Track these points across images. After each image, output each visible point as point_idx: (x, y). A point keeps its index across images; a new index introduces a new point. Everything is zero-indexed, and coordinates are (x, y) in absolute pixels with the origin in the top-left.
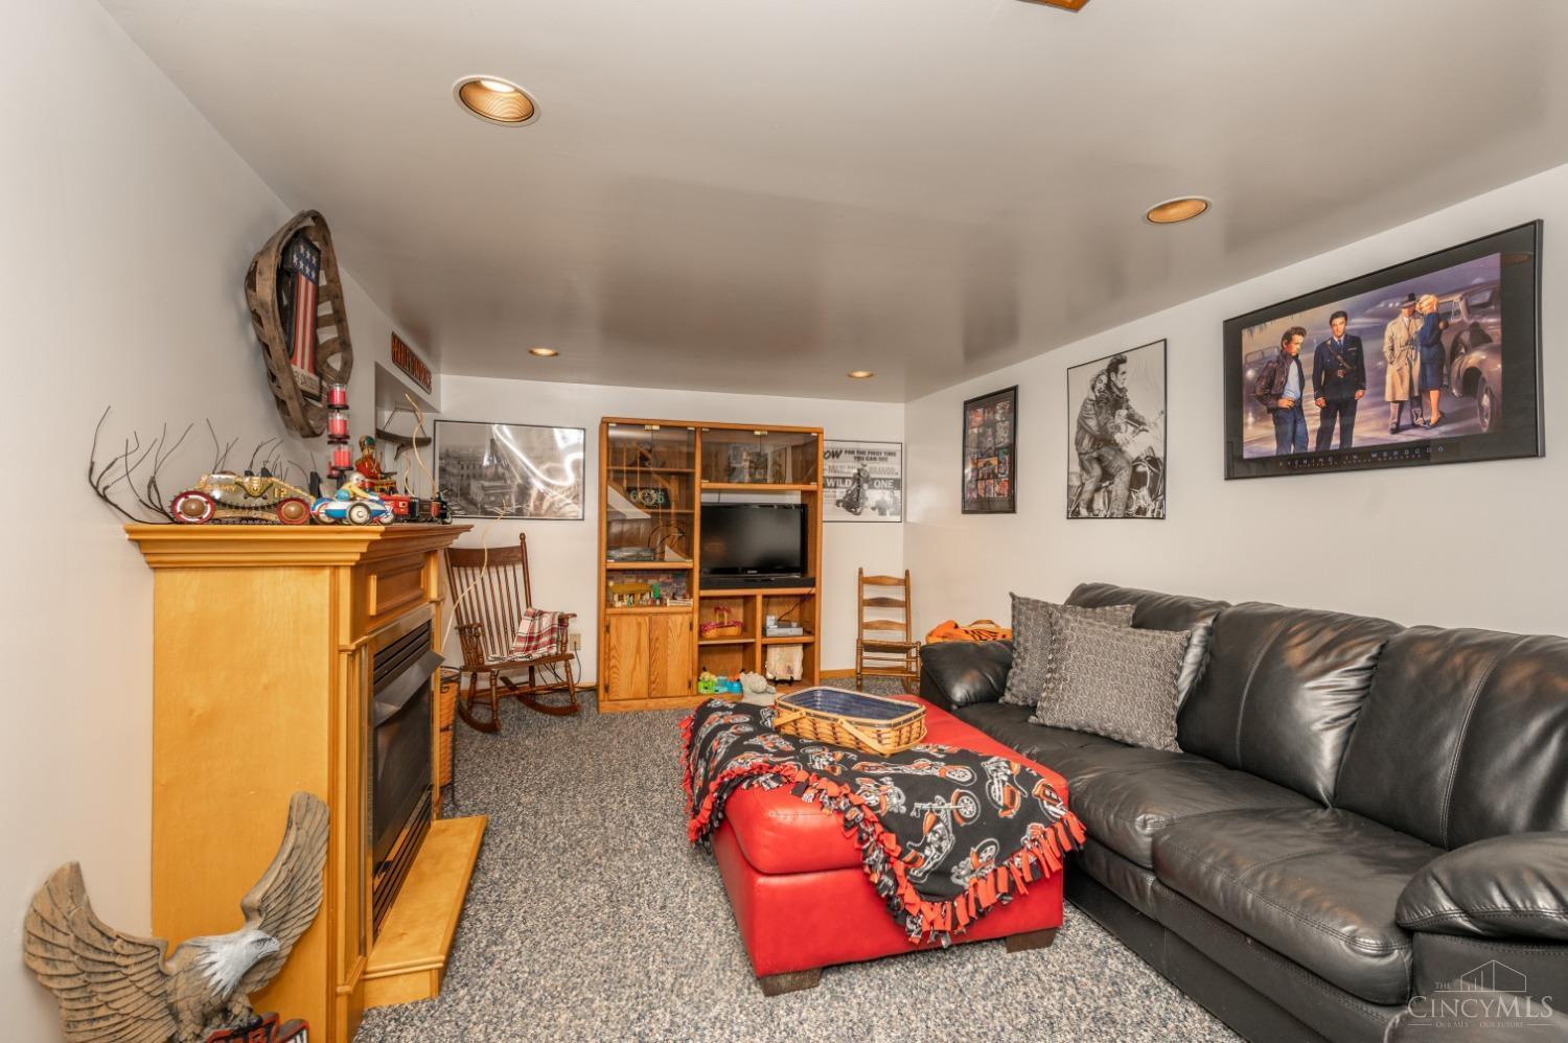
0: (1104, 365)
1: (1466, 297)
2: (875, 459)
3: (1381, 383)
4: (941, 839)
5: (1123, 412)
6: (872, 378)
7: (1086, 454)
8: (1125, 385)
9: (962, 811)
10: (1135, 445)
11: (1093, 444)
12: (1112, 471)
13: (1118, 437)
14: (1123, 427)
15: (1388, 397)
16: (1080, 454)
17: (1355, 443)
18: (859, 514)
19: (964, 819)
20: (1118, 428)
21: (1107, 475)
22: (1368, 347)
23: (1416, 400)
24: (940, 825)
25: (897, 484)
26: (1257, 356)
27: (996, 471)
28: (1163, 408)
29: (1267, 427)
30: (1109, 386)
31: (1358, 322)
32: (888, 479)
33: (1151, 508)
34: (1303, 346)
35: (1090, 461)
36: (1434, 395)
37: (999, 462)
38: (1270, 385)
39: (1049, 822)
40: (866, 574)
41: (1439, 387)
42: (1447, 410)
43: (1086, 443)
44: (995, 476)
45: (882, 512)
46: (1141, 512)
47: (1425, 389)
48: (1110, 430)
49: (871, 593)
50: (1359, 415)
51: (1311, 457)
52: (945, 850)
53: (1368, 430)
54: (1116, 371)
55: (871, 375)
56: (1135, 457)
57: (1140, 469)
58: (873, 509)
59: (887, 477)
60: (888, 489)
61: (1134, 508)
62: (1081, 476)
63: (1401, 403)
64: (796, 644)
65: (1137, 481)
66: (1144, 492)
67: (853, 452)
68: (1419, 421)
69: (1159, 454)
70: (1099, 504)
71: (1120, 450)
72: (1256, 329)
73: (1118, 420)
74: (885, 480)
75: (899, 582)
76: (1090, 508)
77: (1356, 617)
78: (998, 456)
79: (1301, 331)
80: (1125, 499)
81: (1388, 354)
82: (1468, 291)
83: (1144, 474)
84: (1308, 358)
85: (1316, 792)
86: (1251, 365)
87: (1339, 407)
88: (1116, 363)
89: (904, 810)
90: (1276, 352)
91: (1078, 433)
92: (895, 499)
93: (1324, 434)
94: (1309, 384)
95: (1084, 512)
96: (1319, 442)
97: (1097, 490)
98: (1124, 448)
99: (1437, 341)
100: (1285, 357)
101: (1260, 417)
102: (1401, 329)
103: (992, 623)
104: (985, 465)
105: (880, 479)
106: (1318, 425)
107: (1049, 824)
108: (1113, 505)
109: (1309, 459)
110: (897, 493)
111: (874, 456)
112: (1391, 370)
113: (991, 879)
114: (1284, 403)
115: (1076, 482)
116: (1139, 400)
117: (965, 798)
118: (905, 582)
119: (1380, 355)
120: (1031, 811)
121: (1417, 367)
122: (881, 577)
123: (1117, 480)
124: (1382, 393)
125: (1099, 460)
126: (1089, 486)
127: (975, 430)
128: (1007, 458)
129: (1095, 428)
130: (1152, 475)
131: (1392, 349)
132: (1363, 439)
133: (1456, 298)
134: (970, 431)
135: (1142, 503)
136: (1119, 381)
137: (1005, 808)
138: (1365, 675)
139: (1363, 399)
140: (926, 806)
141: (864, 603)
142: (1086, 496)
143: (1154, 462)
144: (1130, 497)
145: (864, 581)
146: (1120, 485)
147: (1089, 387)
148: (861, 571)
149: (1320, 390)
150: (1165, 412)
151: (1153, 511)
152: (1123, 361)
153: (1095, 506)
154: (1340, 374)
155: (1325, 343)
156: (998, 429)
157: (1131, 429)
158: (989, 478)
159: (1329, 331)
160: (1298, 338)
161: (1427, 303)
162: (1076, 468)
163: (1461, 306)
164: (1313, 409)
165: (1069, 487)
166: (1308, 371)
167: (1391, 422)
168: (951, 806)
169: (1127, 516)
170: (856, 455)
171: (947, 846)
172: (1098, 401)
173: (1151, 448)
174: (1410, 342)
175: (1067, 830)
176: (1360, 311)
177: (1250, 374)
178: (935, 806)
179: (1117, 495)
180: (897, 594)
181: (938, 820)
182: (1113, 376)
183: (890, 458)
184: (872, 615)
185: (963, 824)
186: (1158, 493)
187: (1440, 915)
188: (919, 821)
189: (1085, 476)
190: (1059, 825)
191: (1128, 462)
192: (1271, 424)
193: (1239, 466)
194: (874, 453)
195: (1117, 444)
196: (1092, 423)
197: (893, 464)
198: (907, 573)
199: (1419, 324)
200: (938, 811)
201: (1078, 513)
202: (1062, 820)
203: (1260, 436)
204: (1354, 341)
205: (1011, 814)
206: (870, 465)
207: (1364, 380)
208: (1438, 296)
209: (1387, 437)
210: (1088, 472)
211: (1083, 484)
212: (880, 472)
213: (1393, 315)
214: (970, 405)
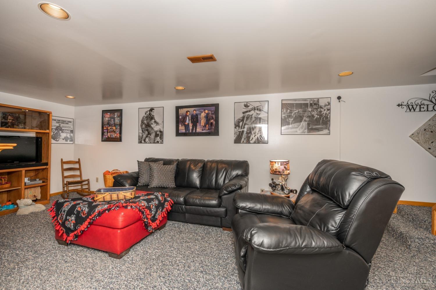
0: (149, 109)
1: (211, 112)
2: (64, 123)
3: (201, 122)
4: (154, 209)
5: (154, 120)
6: (74, 99)
7: (143, 128)
8: (154, 115)
9: (156, 203)
10: (156, 128)
11: (146, 126)
12: (151, 133)
13: (152, 126)
14: (153, 124)
15: (201, 125)
16: (142, 128)
17: (197, 132)
18: (58, 141)
19: (157, 204)
20: (152, 124)
21: (149, 134)
22: (199, 116)
23: (205, 126)
24: (153, 207)
25: (72, 132)
26: (182, 114)
27: (115, 131)
28: (163, 121)
29: (183, 127)
30: (150, 114)
31: (198, 112)
32: (69, 130)
33: (160, 141)
34: (190, 114)
35: (145, 130)
36: (207, 125)
37: (116, 128)
38: (184, 120)
39: (168, 201)
40: (64, 160)
41: (208, 124)
42: (209, 128)
43: (144, 126)
44: (114, 132)
45: (66, 141)
46: (158, 142)
47: (206, 125)
48: (150, 124)
49: (66, 166)
50: (198, 127)
51: (190, 133)
52: (155, 211)
53: (199, 130)
54: (152, 111)
55: (75, 98)
56: (156, 130)
57: (157, 133)
58: (63, 139)
59: (68, 129)
60: (68, 133)
61: (156, 141)
62: (142, 134)
63: (203, 126)
64: (39, 186)
65: (157, 135)
66: (158, 138)
67: (56, 120)
68: (205, 129)
69: (162, 130)
70: (147, 140)
71: (153, 128)
72: (181, 109)
73: (152, 122)
74: (67, 130)
75: (76, 162)
76: (145, 141)
77: (199, 160)
78: (116, 126)
79: (189, 112)
80: (154, 139)
81: (201, 118)
82: (212, 111)
83: (158, 134)
84: (190, 116)
85: (198, 187)
86: (181, 116)
87: (195, 126)
88: (152, 110)
89: (147, 205)
90: (185, 114)
91: (141, 124)
92: (71, 136)
93: (192, 130)
94: (190, 121)
95: (143, 142)
96: (192, 131)
97: (147, 137)
98: (154, 128)
99: (208, 117)
100: (186, 116)
101: (182, 125)
102: (203, 115)
103: (118, 170)
104: (111, 129)
105: (66, 130)
106: (191, 128)
107: (168, 202)
108: (151, 140)
109: (190, 134)
110: (72, 135)
111: (63, 122)
112: (202, 121)
113: (161, 215)
114: (186, 123)
115: (141, 135)
116: (157, 118)
117: (156, 200)
118: (79, 162)
119: (200, 118)
120: (165, 200)
121: (205, 121)
122: (70, 161)
123: (152, 135)
124: (201, 124)
125: (147, 130)
126: (144, 136)
127: (107, 119)
128: (119, 127)
129: (146, 123)
130: (160, 135)
131: (202, 117)
132: (198, 131)
133: (210, 112)
134: (105, 119)
135: (158, 140)
136: (152, 113)
137: (162, 201)
138: (202, 168)
139: (198, 124)
140: (150, 204)
141: (63, 170)
142: (144, 138)
143: (161, 132)
144: (155, 139)
145: (63, 163)
146: (153, 136)
147: (145, 113)
148: (62, 160)
149: (192, 122)
150: (163, 122)
151: (161, 142)
152: (154, 109)
153: (146, 140)
154: (195, 120)
155: (193, 114)
156: (115, 119)
157: (155, 124)
158: (112, 132)
159: (193, 112)
160: (188, 113)
161: (206, 111)
162: (141, 131)
163: (210, 113)
164: (191, 125)
165: (139, 136)
166: (190, 119)
167: (202, 129)
168: (154, 202)
169: (154, 143)
170: (57, 121)
171: (155, 210)
172: (147, 117)
173: (160, 129)
174: (204, 117)
175: (171, 202)
176: (198, 110)
177: (180, 117)
178: (152, 203)
179: (152, 138)
180: (77, 166)
181: (153, 206)
182: (151, 112)
183: (69, 123)
184: (66, 174)
185: (156, 205)
186: (161, 137)
187: (224, 193)
188: (150, 207)
189: (143, 134)
190: (170, 202)
191: (155, 131)
192: (184, 127)
193: (178, 134)
194: (64, 121)
195: (152, 127)
196: (145, 122)
197: (70, 125)
198: (79, 159)
199: (205, 114)
200: (153, 204)
201: (142, 142)
202: (170, 201)
203: (182, 129)
204: (197, 115)
205: (162, 202)
206: (62, 125)
207: (198, 121)
208: (208, 111)
209: (201, 131)
210: (144, 133)
211: (143, 135)
212: (65, 127)
213: (202, 112)
214: (104, 112)
